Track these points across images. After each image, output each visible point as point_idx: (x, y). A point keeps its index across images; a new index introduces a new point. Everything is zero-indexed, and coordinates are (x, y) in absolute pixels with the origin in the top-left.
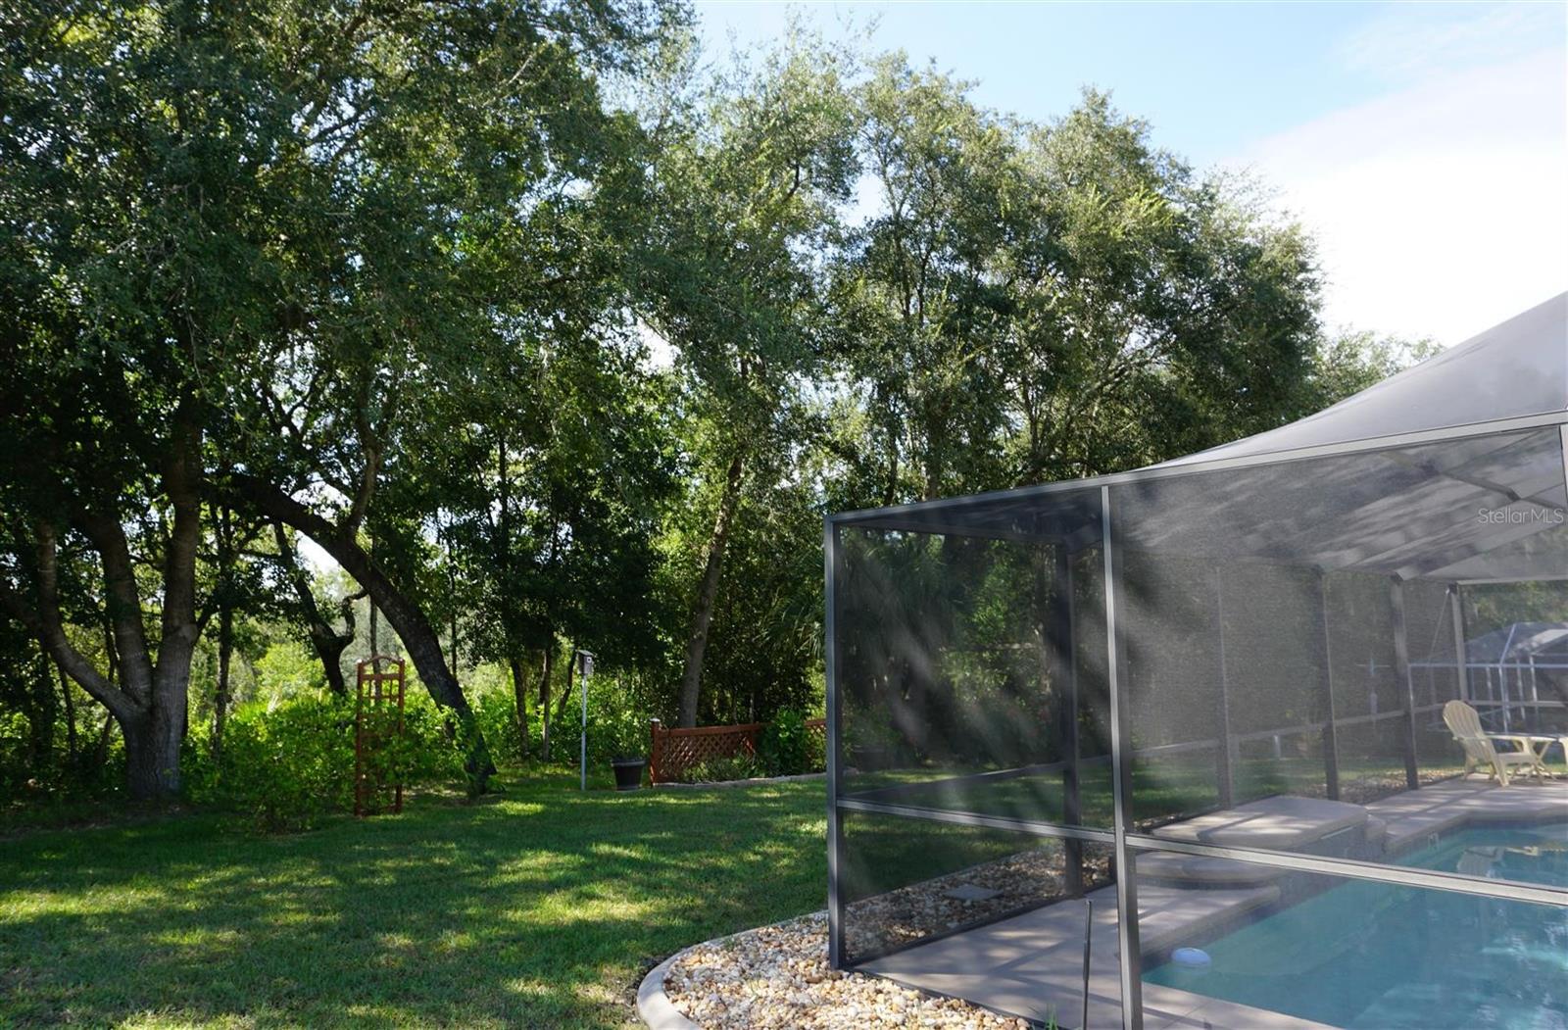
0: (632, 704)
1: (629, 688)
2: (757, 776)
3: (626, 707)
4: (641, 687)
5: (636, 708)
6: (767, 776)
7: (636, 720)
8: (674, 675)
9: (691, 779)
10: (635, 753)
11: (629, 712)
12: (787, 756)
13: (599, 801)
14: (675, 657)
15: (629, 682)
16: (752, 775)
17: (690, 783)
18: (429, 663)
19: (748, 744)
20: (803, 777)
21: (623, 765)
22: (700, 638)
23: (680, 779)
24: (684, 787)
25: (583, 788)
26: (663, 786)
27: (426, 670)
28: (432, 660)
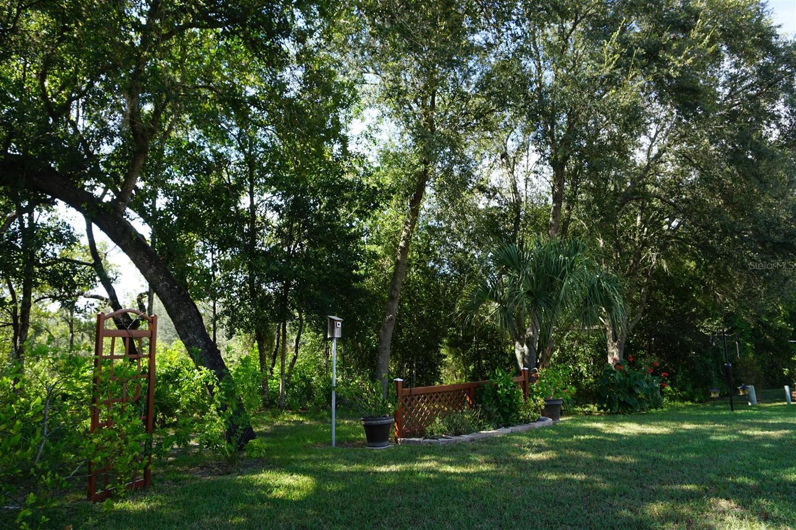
2: (484, 429)
5: (341, 370)
6: (494, 428)
9: (432, 433)
10: (384, 411)
12: (507, 410)
16: (481, 427)
17: (433, 438)
18: (190, 327)
19: (468, 399)
20: (519, 428)
21: (374, 422)
22: (391, 319)
23: (422, 434)
24: (430, 443)
25: (334, 443)
26: (409, 442)
27: (187, 334)
28: (193, 325)
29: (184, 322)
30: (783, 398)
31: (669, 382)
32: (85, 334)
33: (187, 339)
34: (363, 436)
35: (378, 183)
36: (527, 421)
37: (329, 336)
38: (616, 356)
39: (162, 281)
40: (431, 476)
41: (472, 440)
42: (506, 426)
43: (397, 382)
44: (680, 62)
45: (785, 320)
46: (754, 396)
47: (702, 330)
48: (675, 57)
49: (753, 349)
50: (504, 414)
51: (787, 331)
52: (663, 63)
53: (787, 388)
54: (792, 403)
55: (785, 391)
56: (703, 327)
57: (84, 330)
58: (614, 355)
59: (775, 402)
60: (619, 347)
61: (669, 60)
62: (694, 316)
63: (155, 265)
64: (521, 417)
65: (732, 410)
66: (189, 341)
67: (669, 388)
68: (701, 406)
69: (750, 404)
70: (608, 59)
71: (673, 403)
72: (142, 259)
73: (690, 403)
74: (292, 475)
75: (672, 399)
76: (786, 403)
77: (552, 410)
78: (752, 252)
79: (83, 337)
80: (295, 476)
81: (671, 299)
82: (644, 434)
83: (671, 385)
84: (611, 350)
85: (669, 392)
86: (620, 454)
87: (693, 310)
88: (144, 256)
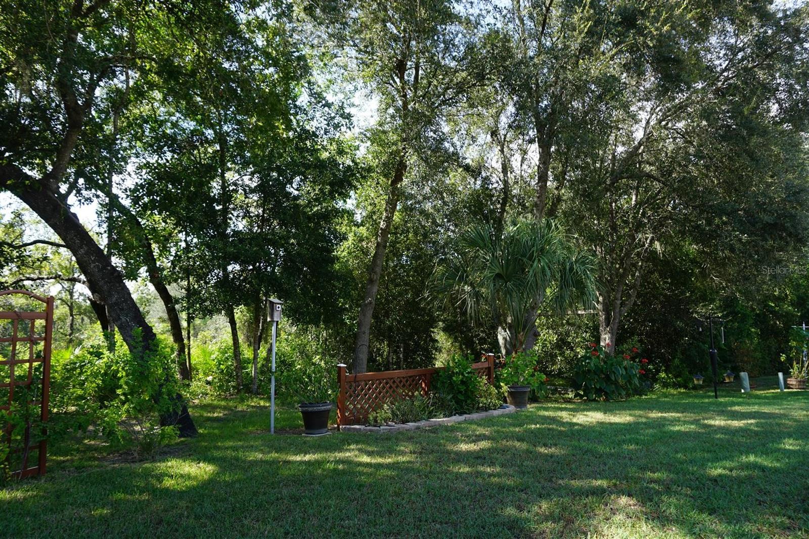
0: (320, 351)
1: (319, 341)
2: (435, 416)
3: (316, 353)
4: (326, 340)
5: (323, 354)
6: (445, 416)
7: (323, 362)
8: (350, 331)
9: (376, 421)
10: (324, 398)
11: (318, 357)
12: (461, 397)
13: (283, 457)
14: (351, 319)
15: (318, 337)
16: (431, 415)
17: (375, 426)
18: (122, 309)
19: (423, 386)
20: (475, 416)
21: (310, 409)
22: (370, 303)
23: (365, 422)
24: (371, 431)
25: (273, 430)
26: (349, 429)
27: (119, 316)
28: (125, 307)
29: (116, 304)
30: (776, 385)
31: (663, 368)
32: (86, 318)
33: (119, 322)
34: (301, 422)
35: (353, 161)
36: (486, 409)
37: (269, 319)
38: (607, 341)
39: (94, 262)
40: (340, 467)
41: (418, 428)
42: (461, 414)
43: (340, 367)
44: (657, 29)
45: (792, 305)
46: (746, 383)
47: (695, 315)
48: (652, 24)
49: (758, 334)
50: (458, 402)
51: (793, 316)
52: (640, 31)
53: (780, 375)
54: (785, 390)
55: (778, 378)
56: (697, 312)
57: (85, 314)
58: (606, 339)
59: (769, 389)
60: (611, 332)
61: (646, 27)
62: (689, 301)
63: (86, 245)
64: (481, 405)
65: (716, 398)
66: (121, 324)
67: (663, 375)
68: (693, 392)
69: (743, 391)
70: (580, 26)
71: (665, 390)
72: (72, 239)
73: (683, 390)
74: (199, 463)
75: (665, 385)
76: (779, 391)
77: (519, 397)
78: (741, 233)
79: (83, 320)
80: (201, 465)
81: (667, 283)
82: (602, 423)
83: (666, 371)
84: (603, 336)
85: (663, 378)
86: (555, 445)
87: (688, 295)
88: (75, 236)
